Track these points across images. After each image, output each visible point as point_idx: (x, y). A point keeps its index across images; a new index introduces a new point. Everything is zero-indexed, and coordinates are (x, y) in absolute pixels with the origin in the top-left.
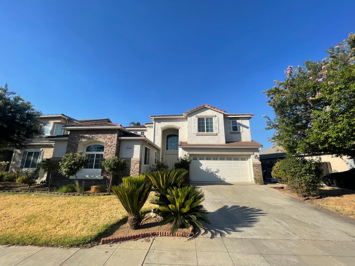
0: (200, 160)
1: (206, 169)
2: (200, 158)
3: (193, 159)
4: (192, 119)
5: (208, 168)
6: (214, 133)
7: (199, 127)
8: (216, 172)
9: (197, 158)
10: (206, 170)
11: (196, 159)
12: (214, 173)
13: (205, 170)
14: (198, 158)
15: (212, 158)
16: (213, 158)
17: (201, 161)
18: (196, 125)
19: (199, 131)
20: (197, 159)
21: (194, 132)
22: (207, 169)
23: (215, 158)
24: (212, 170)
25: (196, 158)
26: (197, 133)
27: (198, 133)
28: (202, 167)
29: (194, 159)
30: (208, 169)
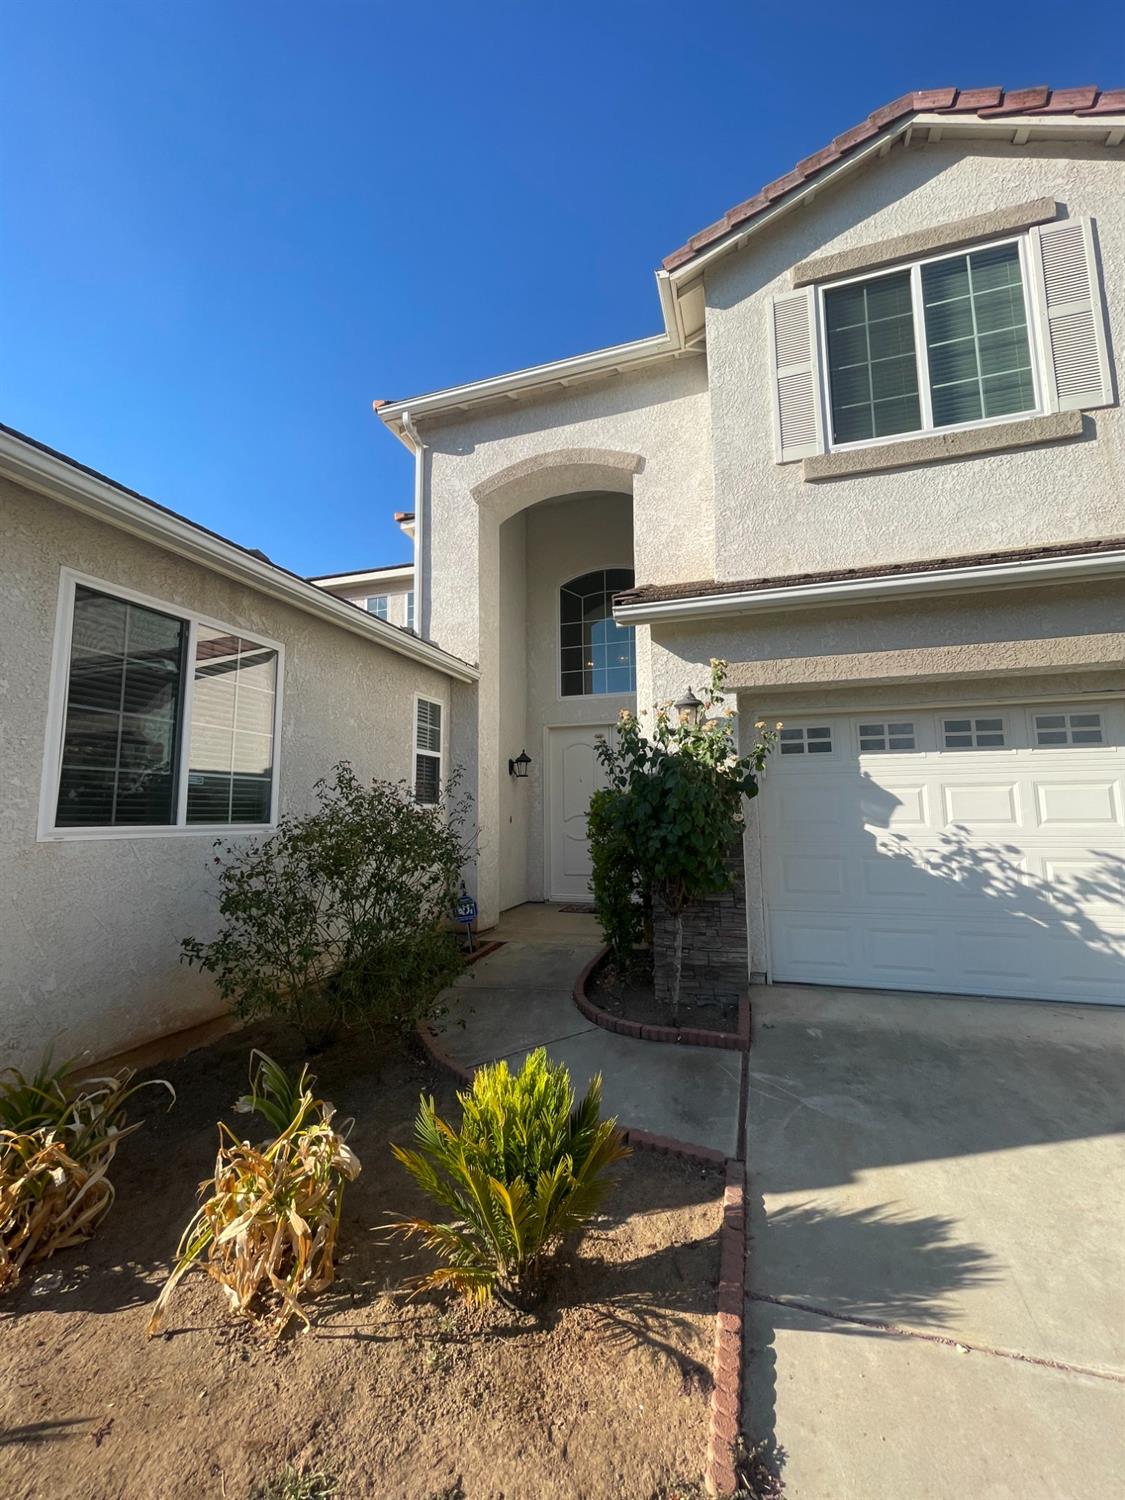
0: (867, 747)
1: (946, 849)
2: (864, 730)
3: (786, 749)
4: (760, 313)
5: (974, 843)
6: (1047, 413)
7: (842, 386)
8: (1086, 888)
9: (825, 732)
10: (947, 858)
11: (813, 748)
12: (1068, 900)
13: (935, 859)
14: (844, 735)
15: (1019, 724)
16: (1041, 723)
17: (879, 767)
18: (812, 366)
19: (845, 426)
20: (826, 747)
21: (791, 454)
22: (960, 852)
23: (1067, 714)
24: (1032, 868)
25: (813, 733)
26: (819, 450)
27: (834, 449)
28: (895, 827)
29: (799, 749)
30: (973, 853)
